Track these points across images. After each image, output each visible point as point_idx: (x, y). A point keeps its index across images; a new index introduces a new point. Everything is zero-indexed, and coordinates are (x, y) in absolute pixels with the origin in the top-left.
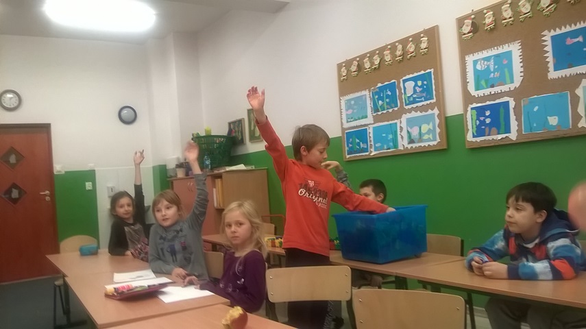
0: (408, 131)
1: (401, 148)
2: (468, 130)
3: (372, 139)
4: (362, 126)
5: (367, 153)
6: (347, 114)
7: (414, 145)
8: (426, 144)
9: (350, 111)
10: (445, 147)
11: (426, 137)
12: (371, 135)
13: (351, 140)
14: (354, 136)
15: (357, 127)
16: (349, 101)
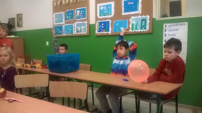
0: (77, 28)
1: (74, 34)
2: (96, 30)
3: (64, 30)
4: (60, 25)
5: (62, 35)
6: (55, 20)
7: (78, 33)
8: (82, 33)
9: (57, 19)
10: (88, 35)
11: (82, 31)
12: (64, 28)
13: (56, 29)
14: (58, 28)
15: (59, 25)
16: (56, 15)
